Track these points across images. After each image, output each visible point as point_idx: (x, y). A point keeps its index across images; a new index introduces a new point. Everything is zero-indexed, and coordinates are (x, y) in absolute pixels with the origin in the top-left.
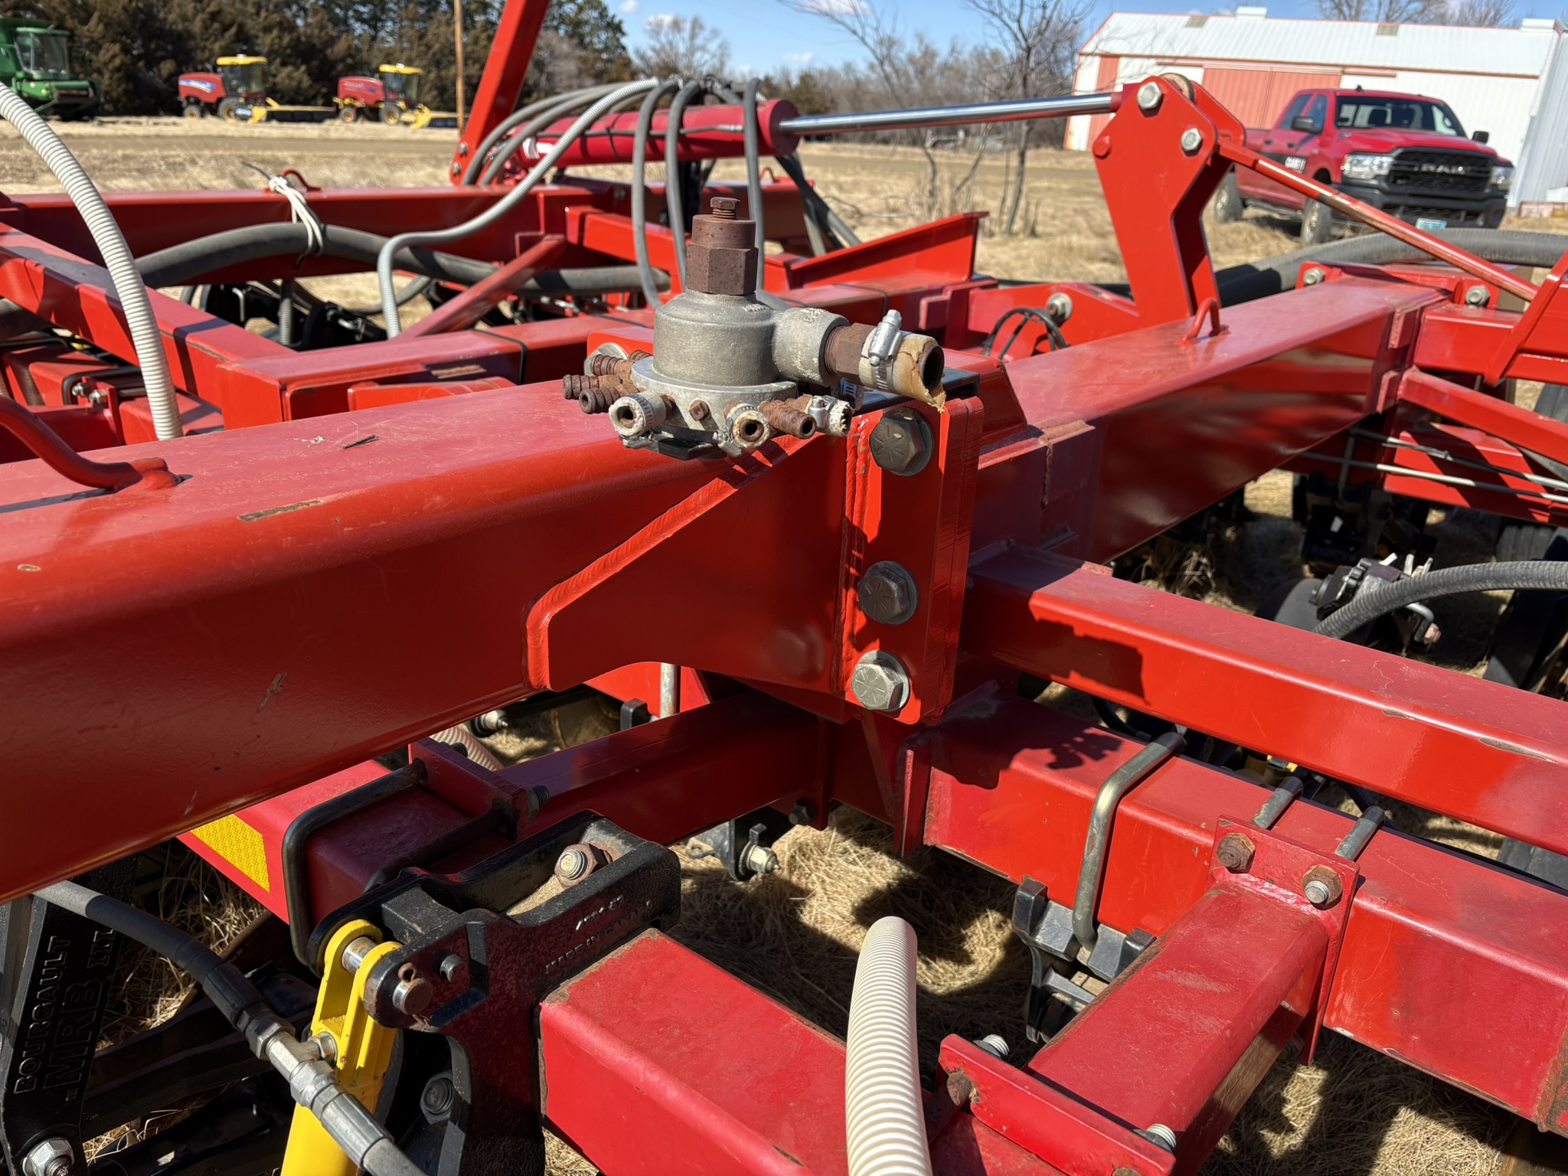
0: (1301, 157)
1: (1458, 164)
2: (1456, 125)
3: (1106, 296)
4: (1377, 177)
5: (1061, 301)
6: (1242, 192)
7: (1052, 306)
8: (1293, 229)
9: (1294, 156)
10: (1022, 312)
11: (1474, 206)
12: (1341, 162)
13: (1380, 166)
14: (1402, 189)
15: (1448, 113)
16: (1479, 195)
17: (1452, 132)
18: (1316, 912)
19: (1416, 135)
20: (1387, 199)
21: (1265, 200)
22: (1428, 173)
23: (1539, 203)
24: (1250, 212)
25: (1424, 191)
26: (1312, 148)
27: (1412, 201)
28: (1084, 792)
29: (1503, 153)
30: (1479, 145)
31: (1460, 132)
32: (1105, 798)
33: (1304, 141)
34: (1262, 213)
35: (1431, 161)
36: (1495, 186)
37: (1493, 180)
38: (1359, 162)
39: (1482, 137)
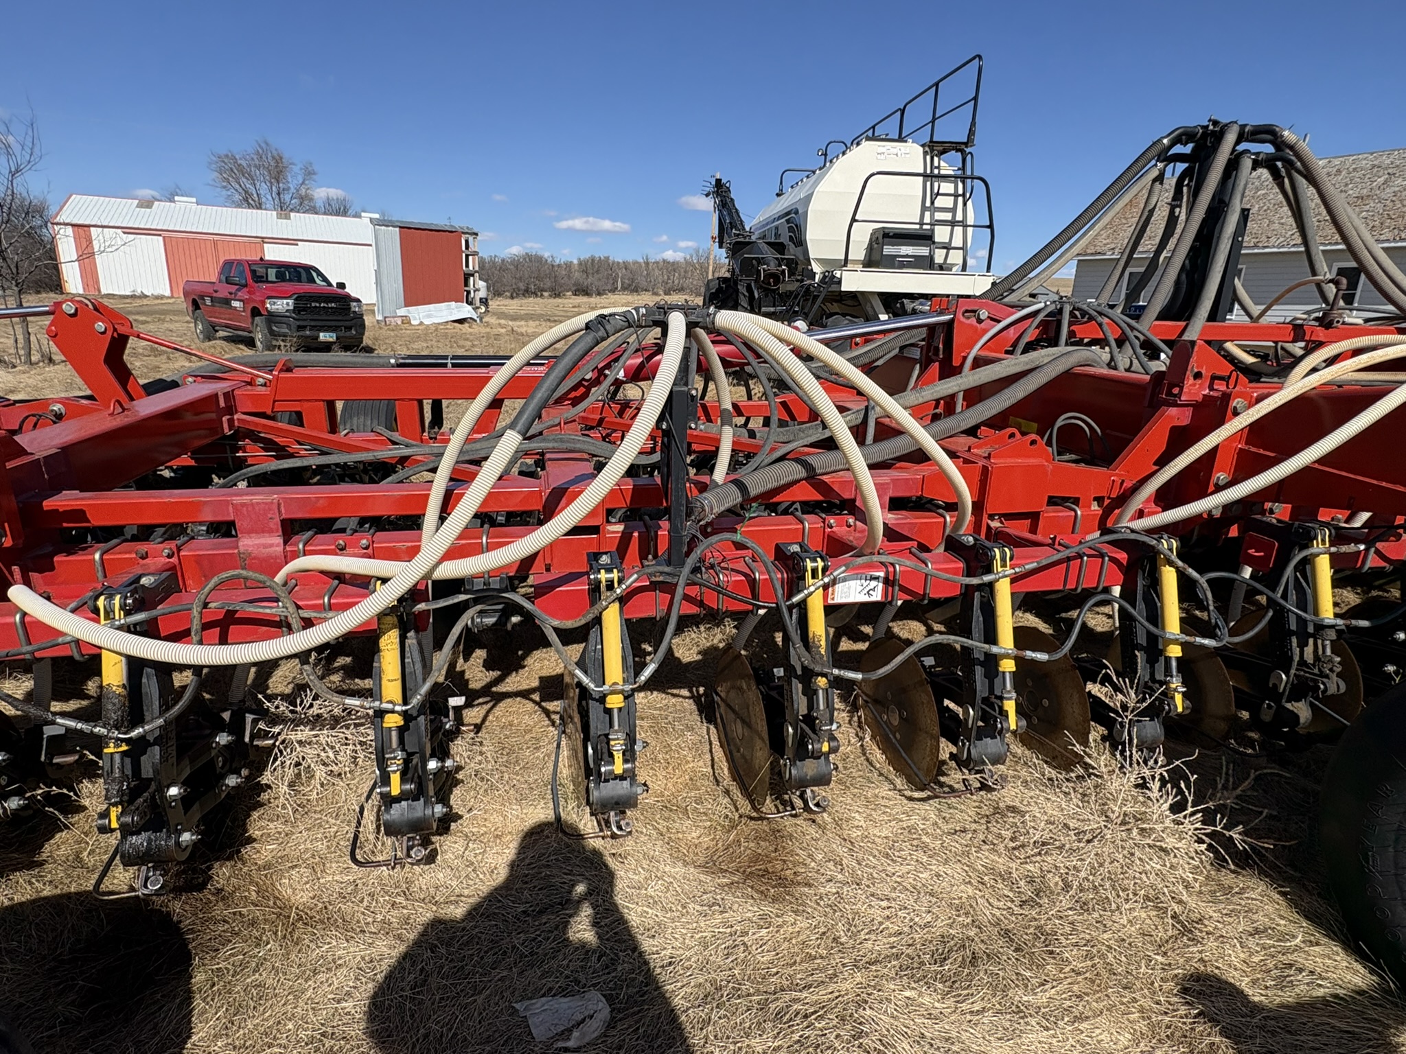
0: (240, 300)
1: (332, 302)
2: (325, 279)
3: (84, 402)
4: (287, 311)
5: (56, 407)
6: (210, 322)
7: (52, 411)
8: (250, 343)
9: (235, 300)
10: (34, 415)
11: (348, 324)
12: (263, 303)
13: (288, 304)
14: (305, 317)
15: (320, 274)
16: (347, 318)
17: (324, 284)
18: (168, 560)
19: (305, 287)
20: (298, 323)
21: (227, 326)
22: (316, 307)
23: (394, 317)
24: (221, 334)
25: (316, 317)
26: (243, 294)
27: (313, 323)
28: (90, 557)
29: (353, 295)
30: (340, 291)
31: (330, 284)
32: (97, 556)
33: (238, 290)
34: (226, 334)
35: (317, 302)
36: (355, 312)
37: (353, 309)
38: (275, 303)
39: (342, 286)
